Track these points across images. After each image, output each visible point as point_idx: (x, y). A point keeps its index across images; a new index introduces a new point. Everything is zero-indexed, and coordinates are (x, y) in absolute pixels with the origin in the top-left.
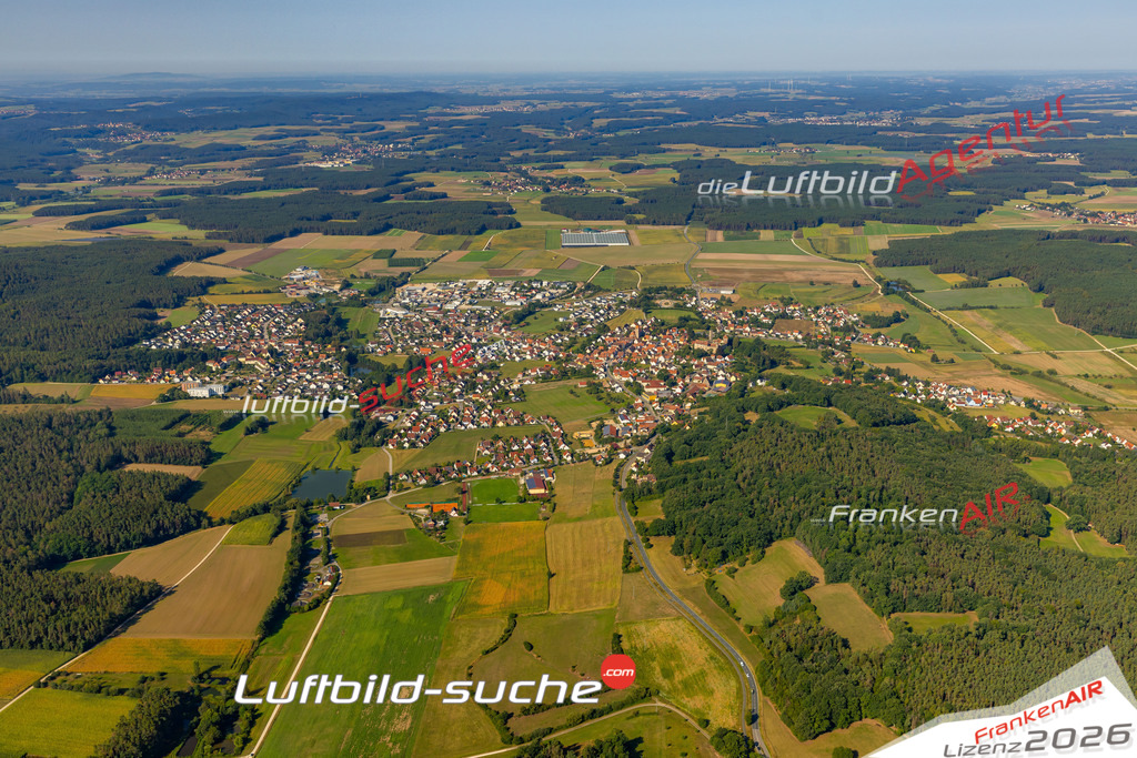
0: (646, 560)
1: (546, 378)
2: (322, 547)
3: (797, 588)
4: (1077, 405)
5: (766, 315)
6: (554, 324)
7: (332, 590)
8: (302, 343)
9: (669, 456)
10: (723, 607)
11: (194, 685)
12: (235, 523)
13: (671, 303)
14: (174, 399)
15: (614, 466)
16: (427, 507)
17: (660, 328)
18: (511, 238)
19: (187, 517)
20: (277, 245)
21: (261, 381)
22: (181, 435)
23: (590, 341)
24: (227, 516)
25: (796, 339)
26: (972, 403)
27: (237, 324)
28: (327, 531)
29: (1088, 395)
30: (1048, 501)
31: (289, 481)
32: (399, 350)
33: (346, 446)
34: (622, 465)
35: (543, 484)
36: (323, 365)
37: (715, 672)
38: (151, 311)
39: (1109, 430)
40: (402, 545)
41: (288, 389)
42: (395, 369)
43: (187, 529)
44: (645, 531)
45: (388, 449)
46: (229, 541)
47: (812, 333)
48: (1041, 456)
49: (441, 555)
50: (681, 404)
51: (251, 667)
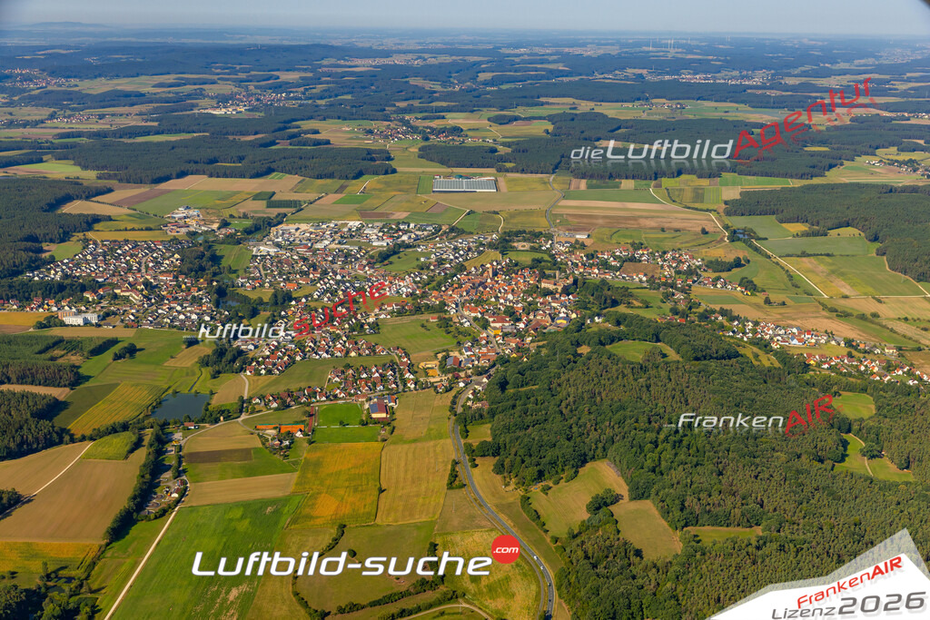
0: (470, 478)
1: (401, 313)
2: (174, 463)
3: (602, 504)
4: (893, 345)
5: (615, 258)
6: (416, 263)
7: (178, 501)
8: (176, 278)
9: (503, 385)
10: (533, 520)
11: (41, 583)
12: (95, 440)
13: (527, 246)
14: (50, 326)
15: (453, 393)
16: (275, 428)
17: (513, 268)
18: (386, 183)
19: (50, 433)
20: (163, 186)
21: (134, 311)
22: (53, 359)
23: (446, 279)
24: (88, 433)
25: (641, 281)
26: (795, 342)
27: (117, 258)
28: (180, 448)
29: (905, 337)
30: (849, 431)
31: (150, 402)
32: (267, 285)
33: (207, 371)
34: (460, 393)
35: (386, 409)
36: (194, 297)
37: (519, 577)
38: (37, 245)
39: (918, 369)
40: (248, 462)
41: (159, 319)
42: (261, 302)
43: (49, 443)
44: (471, 451)
45: (246, 376)
46: (88, 456)
47: (657, 276)
48: (851, 391)
49: (283, 472)
50: (522, 338)
51: (96, 568)
